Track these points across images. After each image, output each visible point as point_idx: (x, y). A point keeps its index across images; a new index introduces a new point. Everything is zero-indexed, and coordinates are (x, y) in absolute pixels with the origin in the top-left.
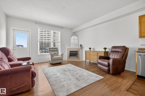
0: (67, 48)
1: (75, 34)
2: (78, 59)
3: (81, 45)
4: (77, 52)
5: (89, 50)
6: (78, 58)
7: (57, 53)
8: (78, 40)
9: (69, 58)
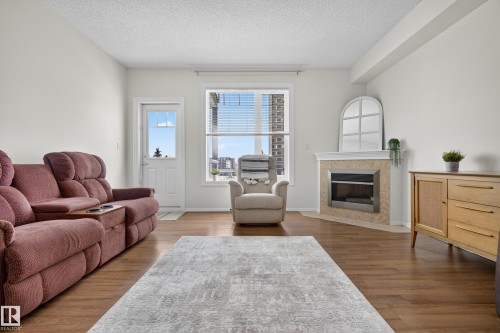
0: (319, 159)
1: (364, 88)
2: (376, 217)
3: (395, 143)
4: (369, 178)
5: (444, 167)
6: (377, 210)
7: (267, 182)
8: (378, 119)
9: (330, 205)
